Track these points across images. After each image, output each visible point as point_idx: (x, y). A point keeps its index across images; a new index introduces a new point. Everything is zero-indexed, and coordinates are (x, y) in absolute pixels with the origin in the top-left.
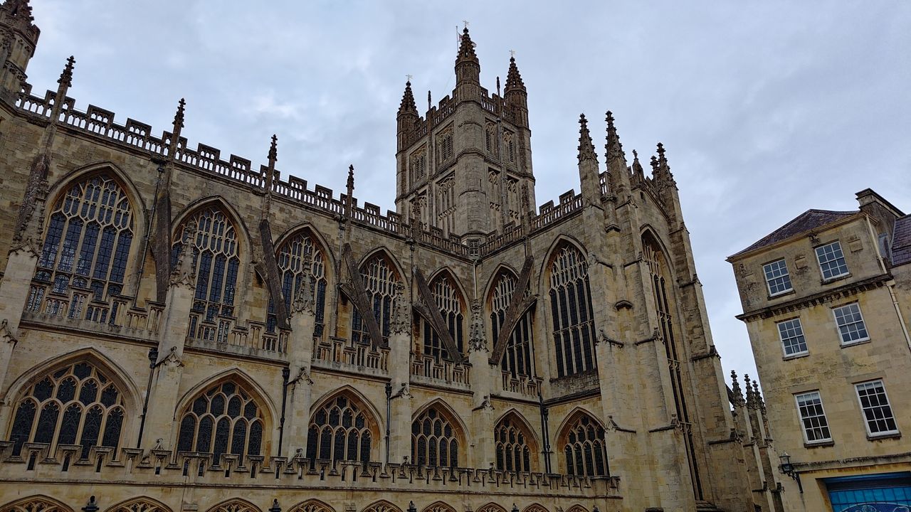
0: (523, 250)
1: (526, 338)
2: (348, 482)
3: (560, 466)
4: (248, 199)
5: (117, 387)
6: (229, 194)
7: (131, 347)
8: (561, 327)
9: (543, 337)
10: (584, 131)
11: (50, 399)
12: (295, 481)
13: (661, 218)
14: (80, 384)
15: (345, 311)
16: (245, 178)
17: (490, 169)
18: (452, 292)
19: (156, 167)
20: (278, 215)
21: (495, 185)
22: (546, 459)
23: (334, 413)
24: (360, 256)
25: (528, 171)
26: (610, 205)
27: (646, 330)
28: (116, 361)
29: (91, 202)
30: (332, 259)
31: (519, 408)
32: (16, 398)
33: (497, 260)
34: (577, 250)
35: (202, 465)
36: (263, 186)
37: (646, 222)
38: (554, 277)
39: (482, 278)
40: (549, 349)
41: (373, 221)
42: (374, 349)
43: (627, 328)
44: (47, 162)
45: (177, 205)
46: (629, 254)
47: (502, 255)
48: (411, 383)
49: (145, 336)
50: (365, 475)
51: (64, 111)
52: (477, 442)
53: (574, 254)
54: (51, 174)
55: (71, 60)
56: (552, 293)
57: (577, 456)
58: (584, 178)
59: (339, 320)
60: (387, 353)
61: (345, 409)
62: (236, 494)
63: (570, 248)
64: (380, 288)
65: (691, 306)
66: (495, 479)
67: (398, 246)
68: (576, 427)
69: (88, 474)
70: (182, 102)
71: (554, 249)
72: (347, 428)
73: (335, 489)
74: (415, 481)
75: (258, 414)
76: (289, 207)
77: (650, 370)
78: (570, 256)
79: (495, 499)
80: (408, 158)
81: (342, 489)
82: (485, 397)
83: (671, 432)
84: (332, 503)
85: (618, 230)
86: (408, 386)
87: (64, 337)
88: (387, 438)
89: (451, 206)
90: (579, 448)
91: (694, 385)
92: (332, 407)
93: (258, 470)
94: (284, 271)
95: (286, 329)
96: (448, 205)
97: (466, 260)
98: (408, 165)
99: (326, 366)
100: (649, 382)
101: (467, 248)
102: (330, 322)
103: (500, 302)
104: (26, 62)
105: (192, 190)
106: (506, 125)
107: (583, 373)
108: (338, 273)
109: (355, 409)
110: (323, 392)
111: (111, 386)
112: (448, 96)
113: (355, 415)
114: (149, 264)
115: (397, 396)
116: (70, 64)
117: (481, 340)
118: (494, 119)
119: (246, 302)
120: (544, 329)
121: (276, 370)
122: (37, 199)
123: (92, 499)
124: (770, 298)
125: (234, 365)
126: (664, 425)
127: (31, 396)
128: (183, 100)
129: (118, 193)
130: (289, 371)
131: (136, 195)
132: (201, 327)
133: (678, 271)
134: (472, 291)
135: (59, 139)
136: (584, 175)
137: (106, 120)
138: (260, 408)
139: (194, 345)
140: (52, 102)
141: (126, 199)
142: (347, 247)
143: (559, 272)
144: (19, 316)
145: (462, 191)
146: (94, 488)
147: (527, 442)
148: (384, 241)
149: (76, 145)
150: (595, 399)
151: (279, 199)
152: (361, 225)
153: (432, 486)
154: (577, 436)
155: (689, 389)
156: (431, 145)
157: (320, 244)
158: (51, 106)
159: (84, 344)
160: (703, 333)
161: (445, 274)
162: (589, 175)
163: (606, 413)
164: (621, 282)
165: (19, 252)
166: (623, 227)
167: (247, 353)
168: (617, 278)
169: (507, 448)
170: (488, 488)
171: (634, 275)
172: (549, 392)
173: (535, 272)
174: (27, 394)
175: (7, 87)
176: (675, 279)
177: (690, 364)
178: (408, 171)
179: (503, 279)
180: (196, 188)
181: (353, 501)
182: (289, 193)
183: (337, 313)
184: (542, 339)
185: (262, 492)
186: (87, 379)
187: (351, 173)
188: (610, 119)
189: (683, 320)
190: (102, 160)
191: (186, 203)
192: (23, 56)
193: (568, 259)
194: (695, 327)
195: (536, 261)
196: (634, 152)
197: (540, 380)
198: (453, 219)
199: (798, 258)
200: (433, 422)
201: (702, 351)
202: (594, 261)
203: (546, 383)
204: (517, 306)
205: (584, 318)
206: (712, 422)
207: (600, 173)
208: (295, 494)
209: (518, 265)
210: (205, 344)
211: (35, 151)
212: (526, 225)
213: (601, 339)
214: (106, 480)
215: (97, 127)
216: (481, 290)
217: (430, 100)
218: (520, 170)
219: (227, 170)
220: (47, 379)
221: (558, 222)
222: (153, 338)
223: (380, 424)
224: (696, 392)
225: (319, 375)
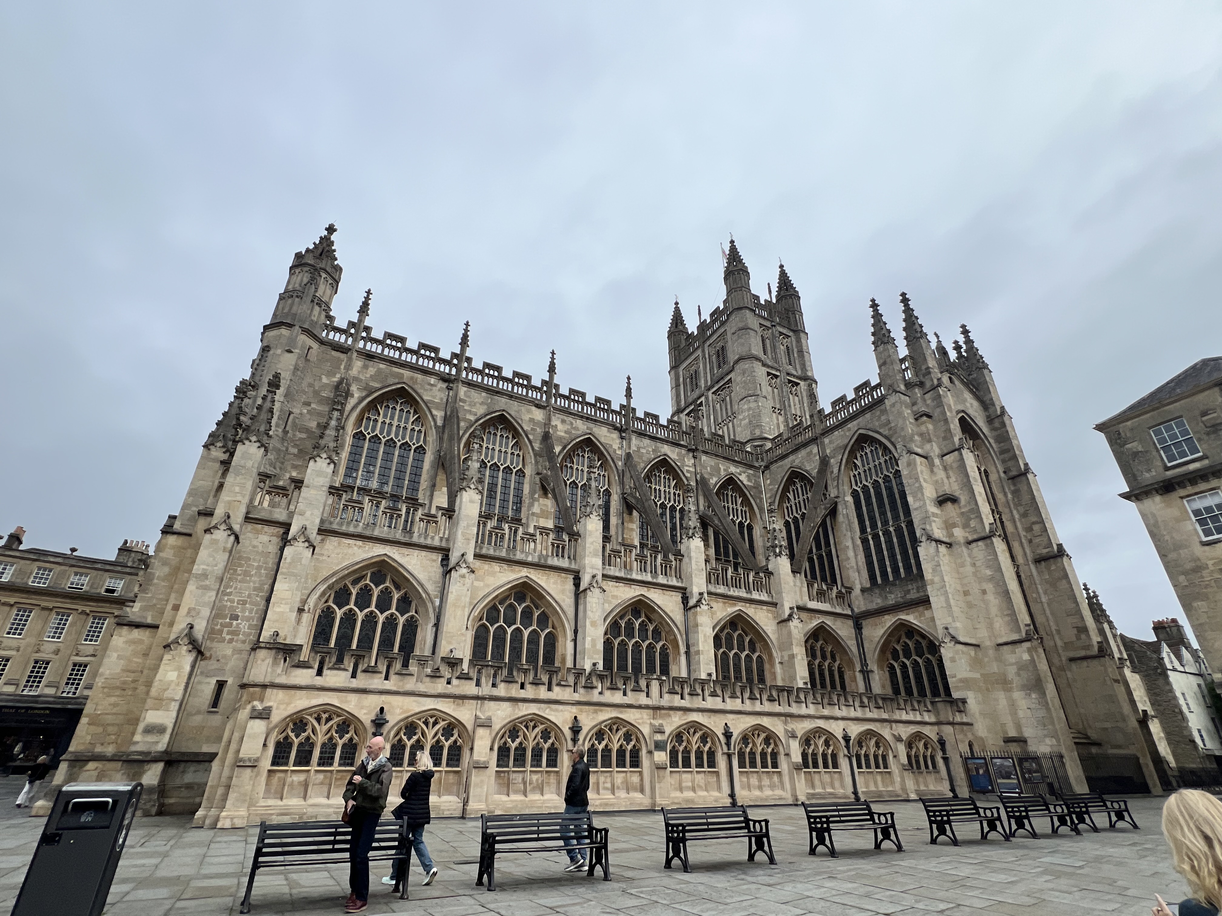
0: (815, 450)
1: (828, 544)
2: (654, 699)
3: (883, 687)
4: (529, 411)
5: (411, 595)
6: (513, 409)
7: (424, 553)
8: (869, 530)
9: (849, 543)
10: (877, 316)
11: (348, 607)
12: (595, 696)
13: (976, 404)
14: (376, 592)
15: (631, 521)
16: (527, 393)
17: (769, 374)
18: (739, 501)
19: (444, 385)
20: (560, 426)
21: (775, 390)
22: (864, 679)
23: (630, 624)
24: (642, 465)
25: (809, 374)
26: (917, 390)
27: (979, 527)
28: (409, 568)
29: (388, 421)
30: (614, 469)
31: (829, 621)
32: (316, 605)
33: (787, 463)
34: (881, 443)
35: (495, 676)
36: (544, 399)
37: (961, 407)
38: (855, 476)
39: (770, 485)
40: (856, 555)
41: (652, 430)
42: (665, 557)
43: (954, 525)
44: (349, 385)
45: (465, 420)
46: (947, 442)
47: (791, 458)
48: (710, 593)
49: (436, 543)
50: (672, 692)
51: (363, 338)
52: (786, 658)
53: (876, 448)
54: (352, 396)
55: (369, 292)
56: (855, 494)
57: (903, 675)
58: (882, 365)
59: (626, 531)
60: (680, 560)
61: (640, 620)
62: (533, 709)
63: (872, 442)
64: (665, 498)
65: (1026, 498)
66: (819, 699)
67: (679, 454)
68: (899, 642)
69: (377, 682)
70: (467, 324)
71: (853, 446)
72: (643, 641)
73: (640, 707)
74: (728, 700)
75: (550, 625)
76: (569, 419)
77: (989, 572)
78: (872, 451)
79: (821, 723)
80: (681, 373)
81: (647, 707)
82: (791, 608)
83: (1027, 645)
84: (639, 723)
85: (929, 416)
86: (706, 595)
87: (360, 543)
88: (687, 653)
89: (730, 414)
90: (904, 666)
91: (1041, 591)
92: (626, 619)
93: (554, 682)
94: (568, 482)
95: (575, 536)
96: (727, 413)
97: (751, 467)
98: (681, 379)
99: (618, 574)
100: (989, 587)
101: (752, 454)
102: (617, 533)
103: (794, 508)
104: (331, 297)
105: (478, 405)
106: (781, 330)
107: (902, 580)
108: (622, 483)
109: (650, 620)
110: (616, 602)
111: (406, 594)
112: (719, 307)
113: (651, 628)
114: (441, 477)
115: (695, 606)
116: (368, 296)
117: (781, 546)
118: (768, 324)
119: (533, 514)
120: (849, 533)
121: (567, 578)
122: (334, 409)
123: (382, 709)
124: (1167, 469)
125: (523, 573)
126: (1015, 637)
127: (331, 603)
128: (468, 322)
129: (412, 411)
130: (580, 579)
131: (428, 413)
132: (490, 533)
133: (1004, 461)
134: (761, 499)
135: (358, 364)
136: (882, 361)
137: (399, 345)
138: (552, 619)
139: (484, 551)
140: (353, 331)
141: (419, 417)
142: (629, 456)
143: (861, 471)
144: (318, 521)
145: (740, 398)
146: (384, 697)
147: (841, 660)
148: (666, 449)
149: (373, 368)
150: (921, 609)
151: (560, 410)
152: (641, 434)
153: (748, 706)
154: (901, 653)
155: (1034, 595)
156: (704, 356)
157: (602, 453)
158: (351, 335)
159: (379, 550)
160: (1046, 530)
161: (730, 482)
162: (888, 360)
163: (940, 624)
164: (941, 474)
165: (318, 459)
166: (936, 414)
167: (536, 560)
168: (935, 470)
169: (819, 666)
170: (812, 710)
171: (955, 465)
172: (860, 604)
173: (832, 472)
174: (326, 602)
175: (315, 319)
176: (1001, 471)
177: (1033, 567)
178: (682, 386)
179: (794, 483)
180: (482, 403)
181: (660, 722)
182: (569, 405)
183: (623, 523)
184: (847, 544)
185: (561, 707)
186: (382, 586)
187: (629, 383)
188: (905, 300)
189: (1017, 516)
190: (397, 381)
191: (472, 418)
192: (328, 292)
193: (869, 455)
194: (1034, 523)
195: (832, 461)
196: (936, 334)
197: (849, 590)
198: (733, 427)
199: (1204, 414)
200: (735, 636)
201: (1047, 550)
202: (904, 452)
203: (857, 591)
204: (816, 508)
205: (896, 518)
206: (1070, 634)
207: (901, 357)
208: (596, 712)
209: (811, 467)
210: (495, 551)
211: (338, 376)
212: (817, 423)
213: (924, 539)
214: (394, 688)
215: (392, 351)
216: (770, 498)
217: (700, 314)
218: (800, 372)
219: (510, 385)
220: (344, 586)
221: (853, 417)
222: (444, 544)
223: (679, 637)
224: (1044, 599)
225: (611, 583)
